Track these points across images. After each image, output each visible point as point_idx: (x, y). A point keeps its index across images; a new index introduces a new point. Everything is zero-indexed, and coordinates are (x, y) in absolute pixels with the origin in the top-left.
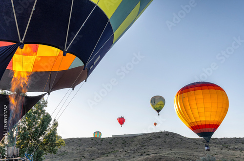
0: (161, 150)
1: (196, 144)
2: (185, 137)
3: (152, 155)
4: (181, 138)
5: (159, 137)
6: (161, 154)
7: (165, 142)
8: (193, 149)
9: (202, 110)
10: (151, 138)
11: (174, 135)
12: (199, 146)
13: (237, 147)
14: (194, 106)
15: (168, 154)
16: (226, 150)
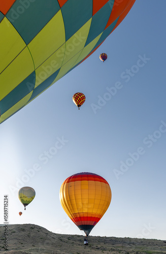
0: (23, 245)
1: (61, 240)
2: (51, 232)
3: (12, 251)
4: (47, 232)
5: (24, 230)
6: (21, 251)
7: (29, 236)
8: (56, 247)
9: (86, 202)
10: (14, 230)
11: (40, 229)
12: (64, 243)
13: (99, 246)
14: (79, 197)
15: (30, 250)
16: (89, 250)
